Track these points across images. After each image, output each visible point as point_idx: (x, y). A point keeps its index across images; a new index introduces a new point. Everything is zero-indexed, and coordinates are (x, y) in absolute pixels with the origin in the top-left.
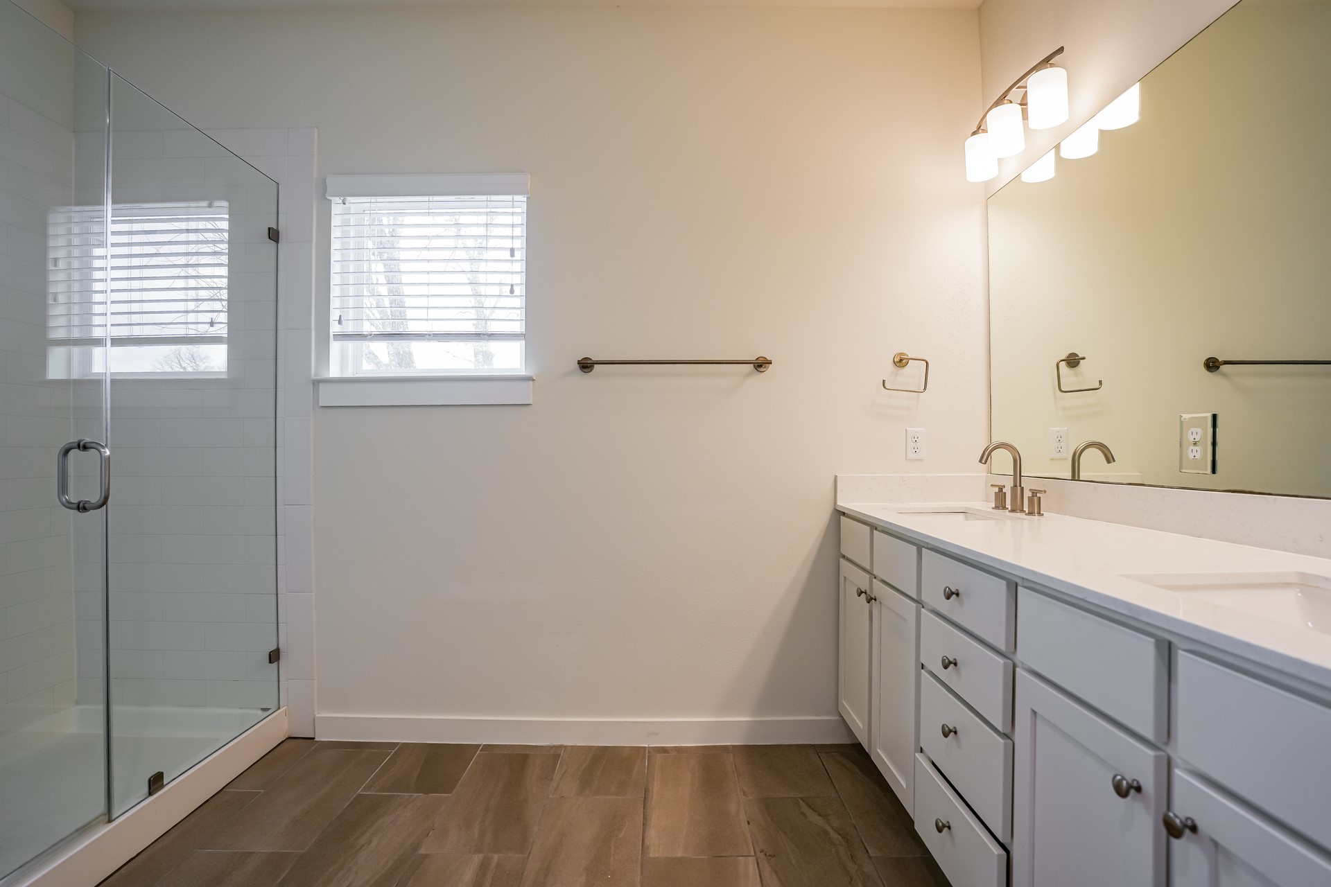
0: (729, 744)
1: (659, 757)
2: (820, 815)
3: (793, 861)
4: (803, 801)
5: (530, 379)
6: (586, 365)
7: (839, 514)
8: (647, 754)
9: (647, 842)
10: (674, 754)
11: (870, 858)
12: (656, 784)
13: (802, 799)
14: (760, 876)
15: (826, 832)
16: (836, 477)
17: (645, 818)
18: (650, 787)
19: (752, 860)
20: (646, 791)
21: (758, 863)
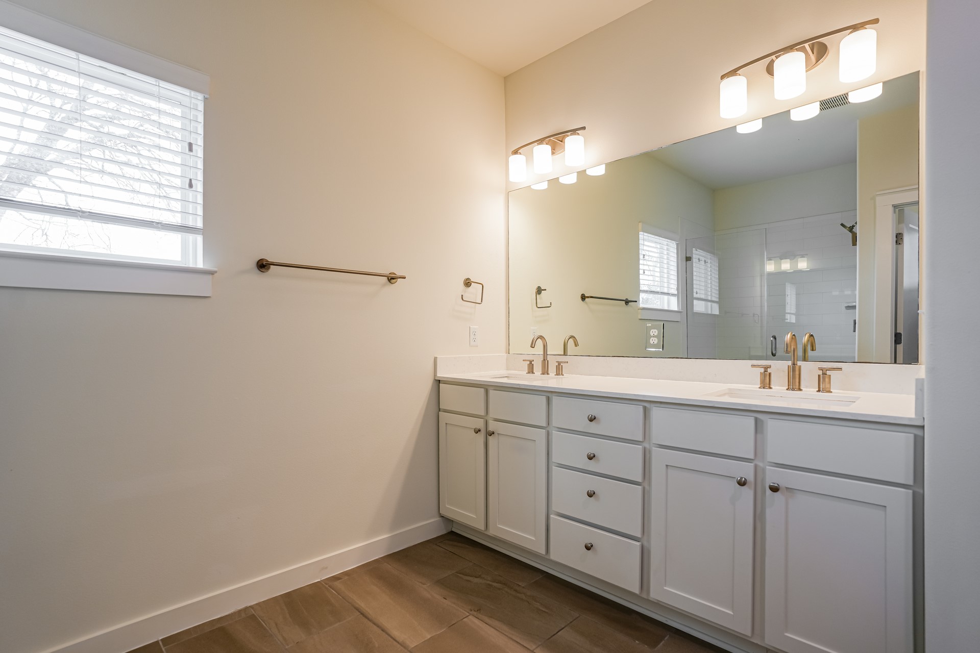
0: (377, 558)
1: (337, 584)
2: (476, 577)
3: (493, 608)
4: (460, 573)
5: (212, 273)
6: (263, 266)
7: (438, 382)
8: (327, 586)
9: (400, 640)
10: (346, 578)
11: (523, 587)
12: (359, 603)
13: (457, 572)
14: (486, 623)
15: (489, 585)
16: (435, 359)
17: (378, 626)
18: (357, 606)
19: (470, 617)
20: (357, 609)
21: (477, 618)
